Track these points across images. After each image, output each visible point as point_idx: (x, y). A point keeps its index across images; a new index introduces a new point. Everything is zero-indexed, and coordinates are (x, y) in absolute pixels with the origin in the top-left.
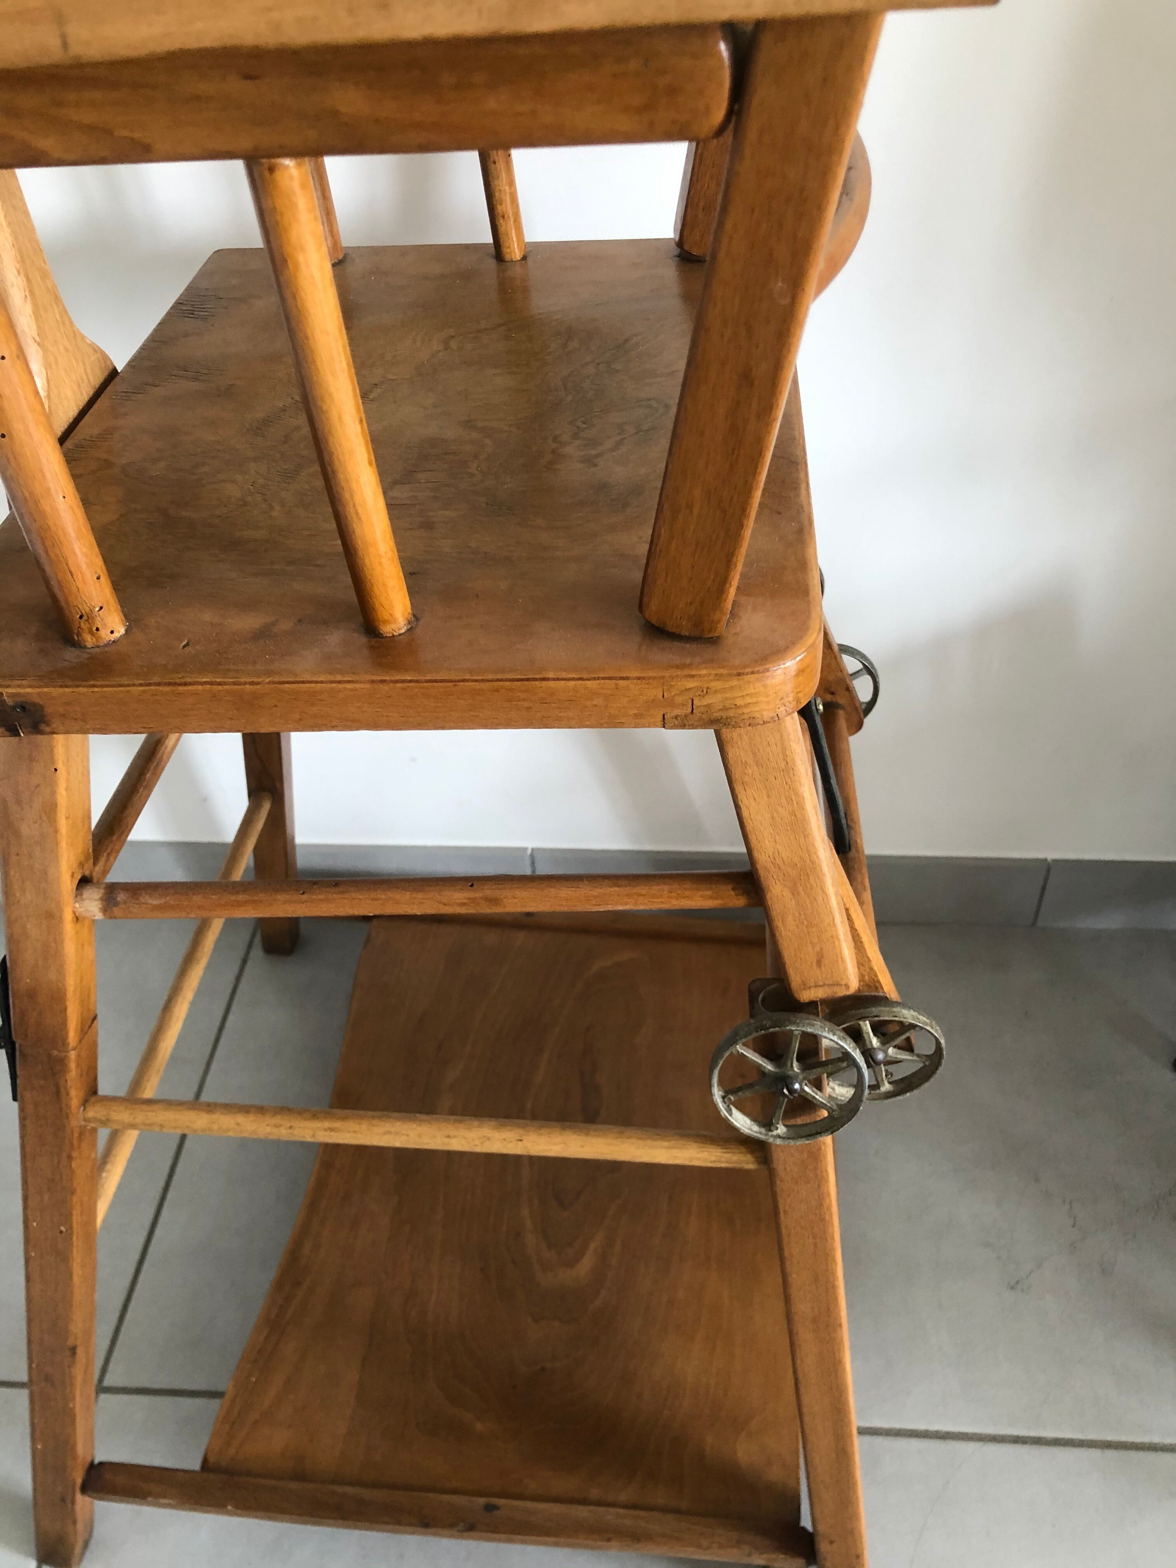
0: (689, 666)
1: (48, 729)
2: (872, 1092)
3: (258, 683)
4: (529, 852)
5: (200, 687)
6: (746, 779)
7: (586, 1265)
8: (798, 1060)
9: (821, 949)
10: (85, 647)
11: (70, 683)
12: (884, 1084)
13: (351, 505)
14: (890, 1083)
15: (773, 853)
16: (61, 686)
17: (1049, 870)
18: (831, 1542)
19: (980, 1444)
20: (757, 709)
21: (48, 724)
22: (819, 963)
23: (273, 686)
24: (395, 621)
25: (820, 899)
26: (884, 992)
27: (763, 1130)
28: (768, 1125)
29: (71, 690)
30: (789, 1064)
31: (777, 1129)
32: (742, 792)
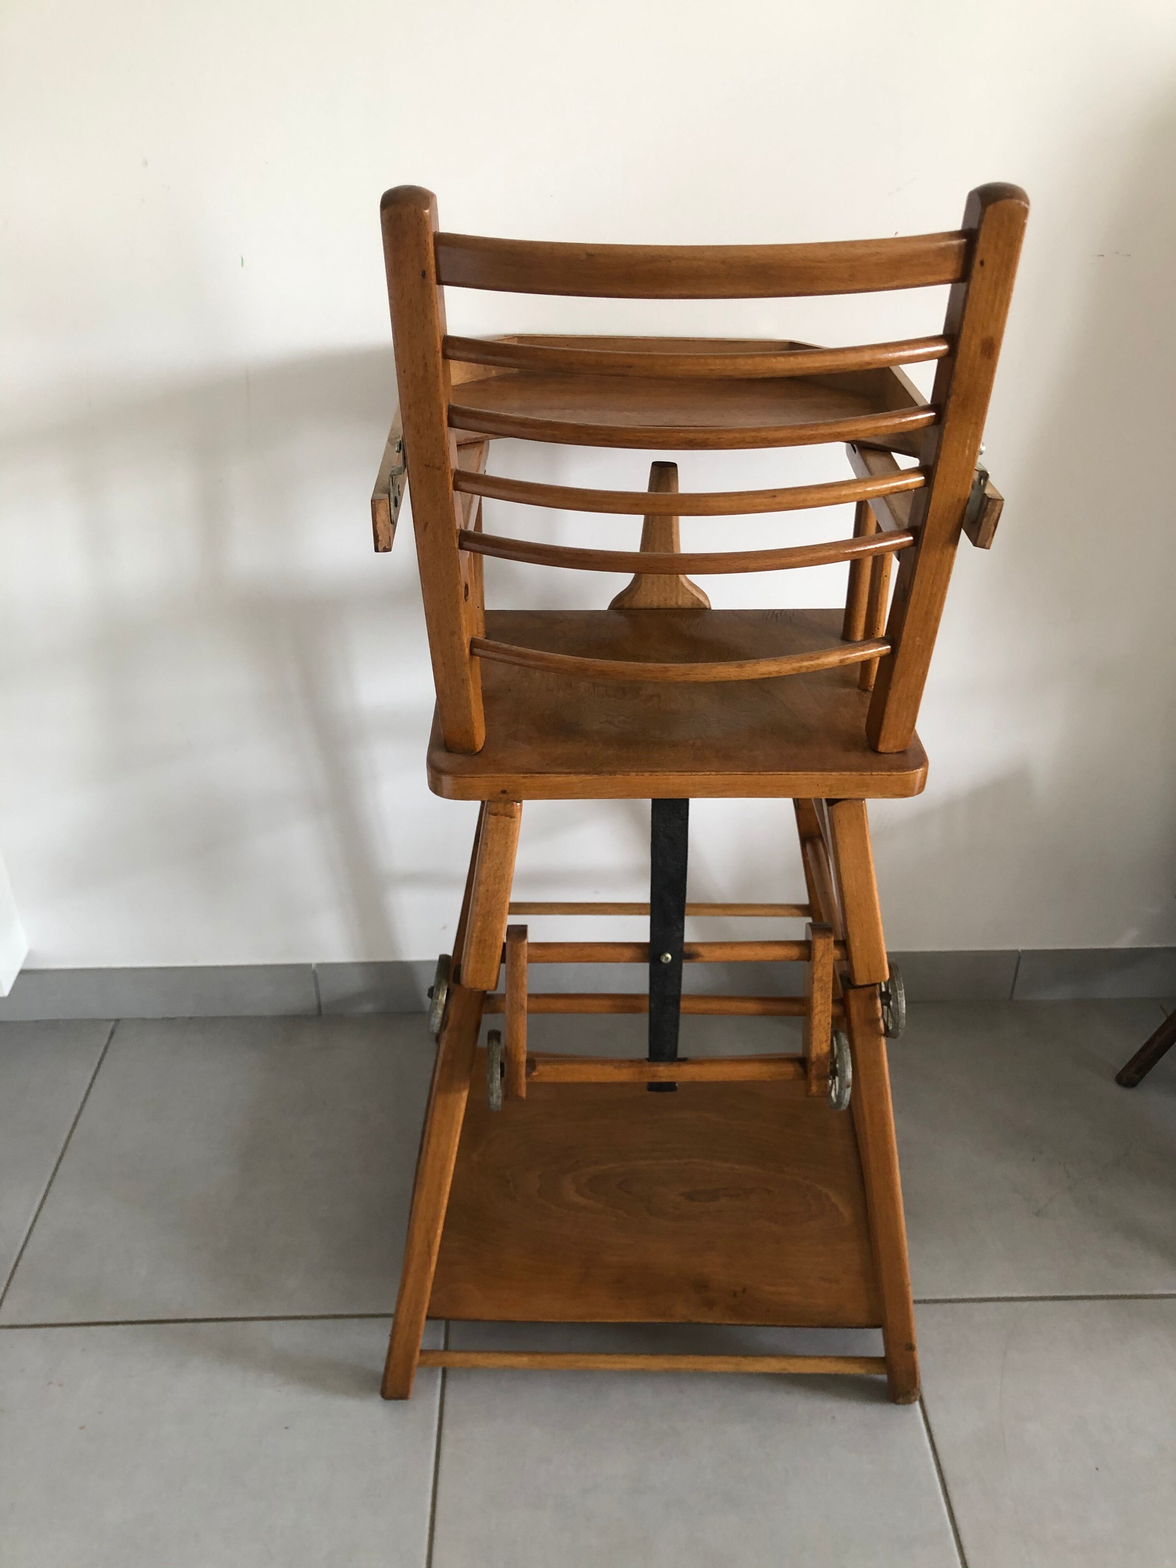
17: (1020, 958)
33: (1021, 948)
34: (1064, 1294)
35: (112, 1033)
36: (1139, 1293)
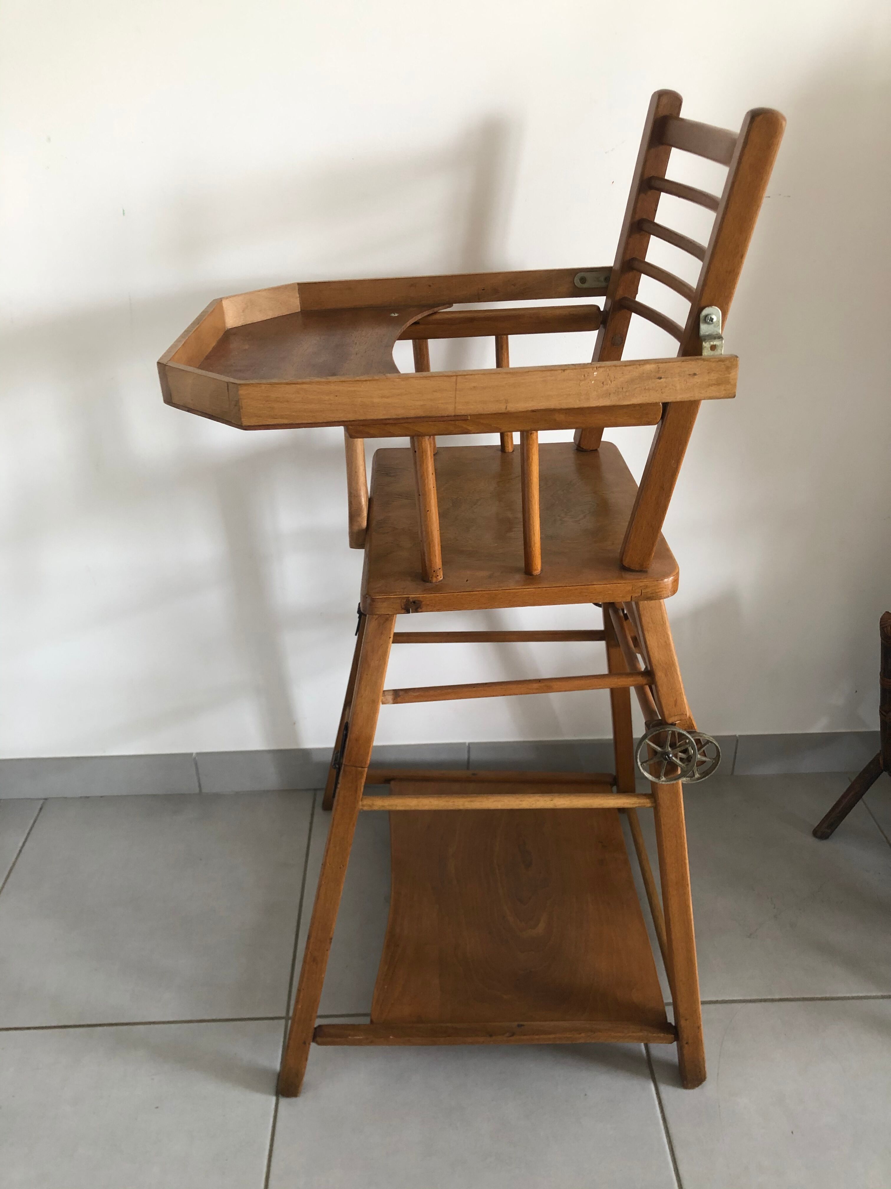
0: (641, 579)
1: (420, 610)
2: (692, 778)
3: (497, 590)
4: (467, 744)
5: (478, 592)
6: (649, 629)
7: (542, 926)
8: (670, 747)
9: (676, 699)
10: (432, 583)
11: (433, 593)
12: (696, 774)
13: (533, 530)
14: (699, 774)
15: (659, 659)
16: (430, 594)
17: (737, 741)
18: (686, 1020)
19: (744, 1004)
20: (662, 593)
21: (421, 609)
22: (675, 705)
23: (502, 591)
24: (538, 570)
25: (675, 677)
26: (695, 729)
27: (657, 779)
28: (658, 777)
29: (434, 595)
30: (667, 747)
31: (662, 778)
32: (647, 634)
33: (738, 733)
34: (769, 997)
35: (41, 809)
36: (828, 995)
